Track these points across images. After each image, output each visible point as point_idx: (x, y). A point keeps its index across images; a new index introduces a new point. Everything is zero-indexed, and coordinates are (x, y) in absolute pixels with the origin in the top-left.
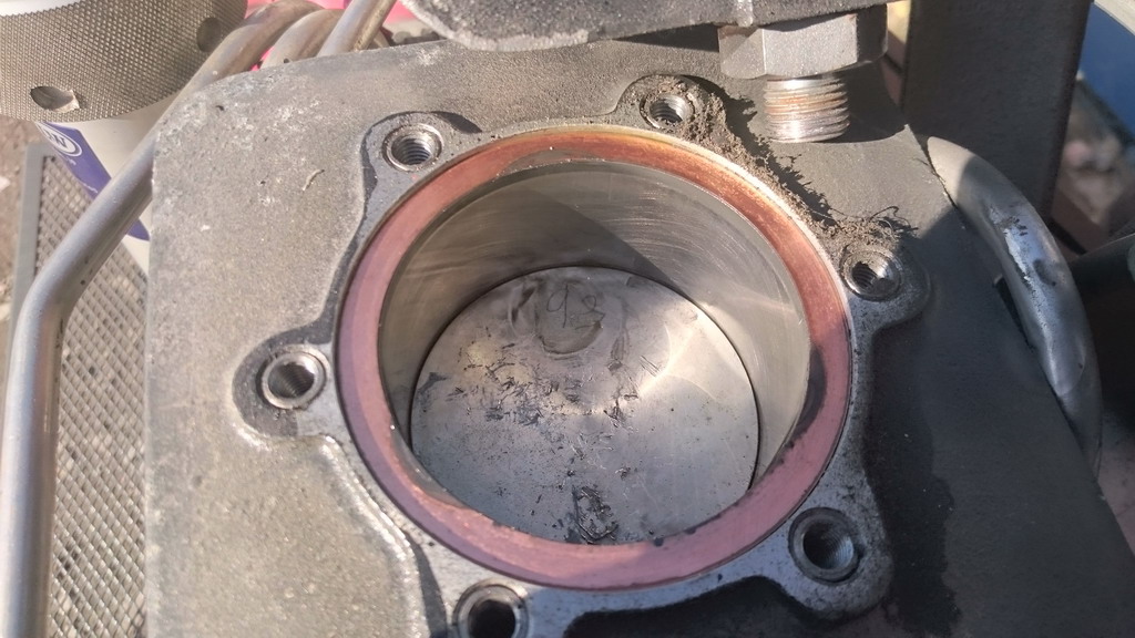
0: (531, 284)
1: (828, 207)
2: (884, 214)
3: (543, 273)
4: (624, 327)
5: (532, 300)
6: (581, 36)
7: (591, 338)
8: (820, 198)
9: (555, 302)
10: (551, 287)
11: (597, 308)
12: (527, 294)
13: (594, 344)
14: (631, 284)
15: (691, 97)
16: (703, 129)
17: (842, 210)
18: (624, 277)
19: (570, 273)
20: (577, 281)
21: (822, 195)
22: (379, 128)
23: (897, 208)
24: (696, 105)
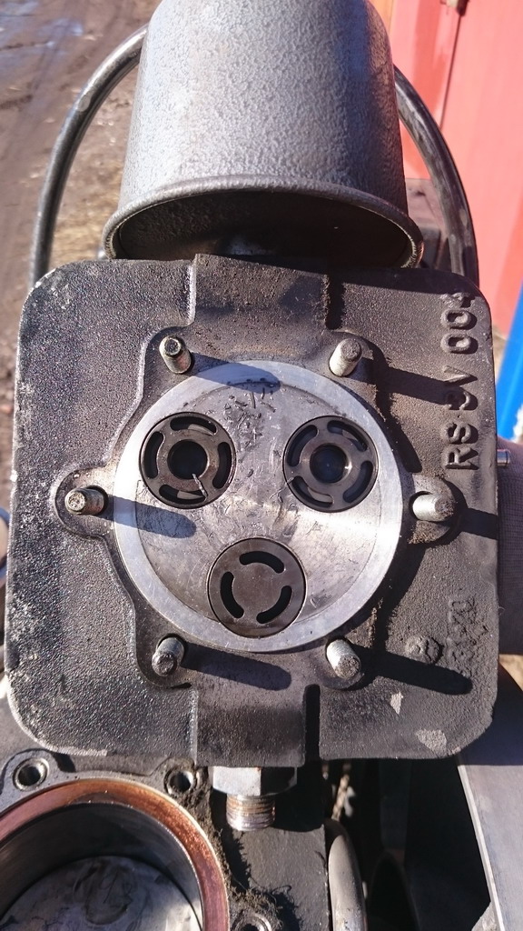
0: (97, 865)
1: (249, 875)
2: (281, 890)
3: (107, 858)
4: (141, 914)
5: (93, 877)
6: (104, 753)
7: (118, 916)
8: (247, 867)
9: (106, 882)
10: (108, 870)
11: (130, 895)
12: (92, 871)
13: (117, 922)
14: (158, 881)
15: (198, 775)
16: (193, 801)
17: (258, 880)
18: (155, 875)
19: (125, 862)
20: (125, 869)
21: (250, 865)
22: (19, 756)
23: (290, 888)
24: (198, 782)
